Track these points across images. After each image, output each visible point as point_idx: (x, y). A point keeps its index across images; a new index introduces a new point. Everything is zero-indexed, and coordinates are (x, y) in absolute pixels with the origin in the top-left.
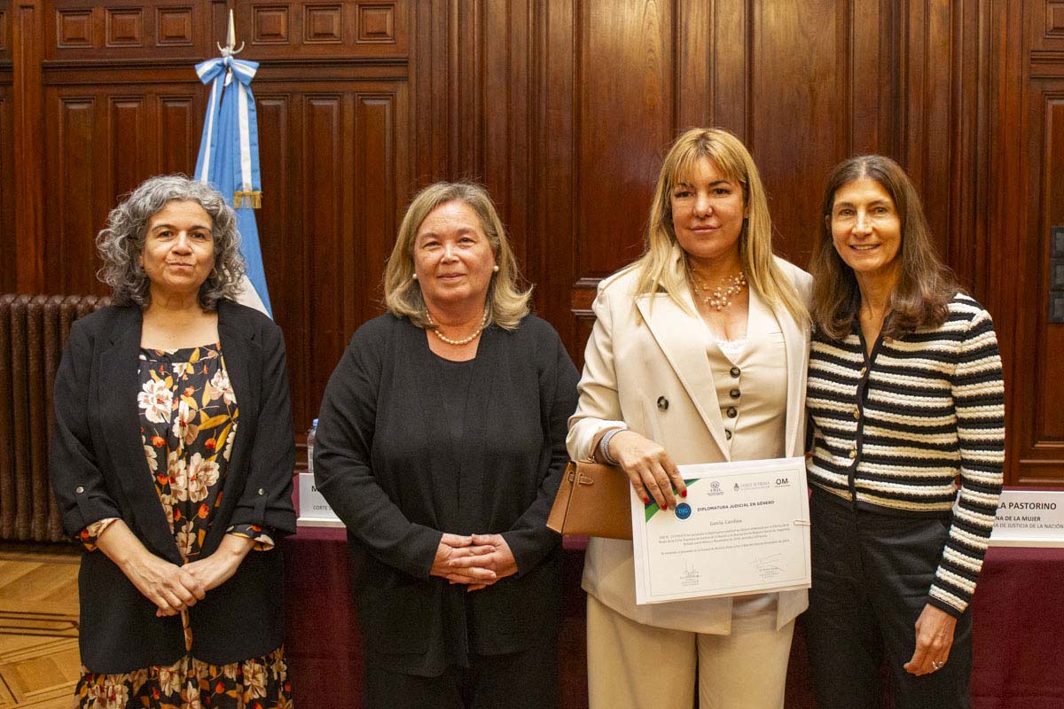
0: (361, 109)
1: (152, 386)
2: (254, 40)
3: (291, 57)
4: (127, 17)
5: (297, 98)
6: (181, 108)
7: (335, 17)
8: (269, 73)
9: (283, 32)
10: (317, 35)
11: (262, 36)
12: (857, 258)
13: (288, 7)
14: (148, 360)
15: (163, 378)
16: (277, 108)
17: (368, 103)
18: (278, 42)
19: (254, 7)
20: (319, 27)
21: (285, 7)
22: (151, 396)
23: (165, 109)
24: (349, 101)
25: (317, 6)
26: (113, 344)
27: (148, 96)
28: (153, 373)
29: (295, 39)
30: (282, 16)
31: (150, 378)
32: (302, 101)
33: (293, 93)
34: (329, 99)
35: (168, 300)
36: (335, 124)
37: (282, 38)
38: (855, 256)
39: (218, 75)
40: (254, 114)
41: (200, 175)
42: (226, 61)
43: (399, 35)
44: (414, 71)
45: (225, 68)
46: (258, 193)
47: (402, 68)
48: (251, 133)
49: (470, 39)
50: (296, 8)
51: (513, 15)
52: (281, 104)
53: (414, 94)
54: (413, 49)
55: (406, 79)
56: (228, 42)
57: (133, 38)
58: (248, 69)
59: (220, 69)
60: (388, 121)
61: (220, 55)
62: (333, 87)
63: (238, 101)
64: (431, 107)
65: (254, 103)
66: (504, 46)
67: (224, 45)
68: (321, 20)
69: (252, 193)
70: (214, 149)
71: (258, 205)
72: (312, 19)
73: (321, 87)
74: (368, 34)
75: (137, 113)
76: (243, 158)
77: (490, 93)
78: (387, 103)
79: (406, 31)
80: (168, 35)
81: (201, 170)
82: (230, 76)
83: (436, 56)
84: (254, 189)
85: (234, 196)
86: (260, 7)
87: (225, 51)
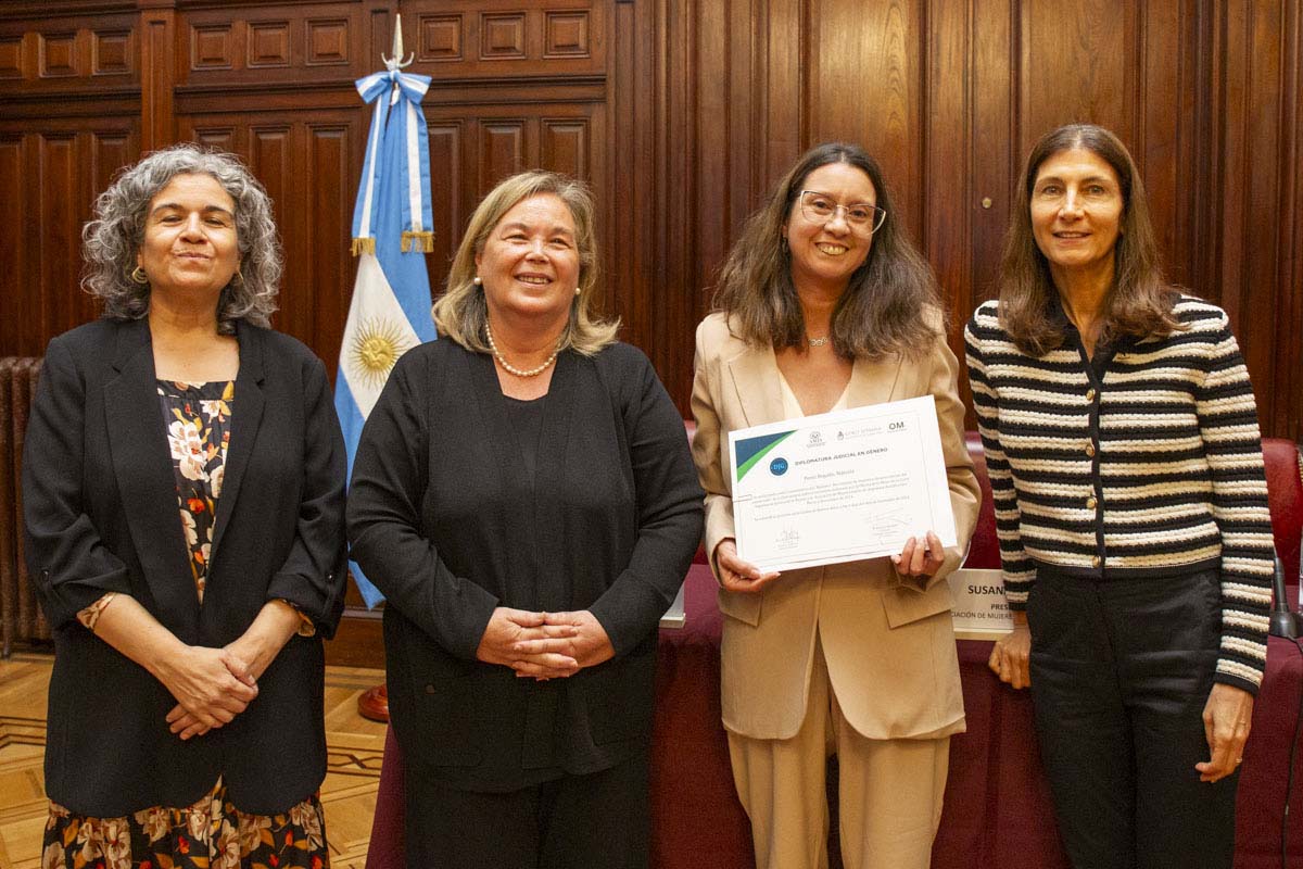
0: (549, 140)
1: (181, 430)
2: (421, 57)
3: (465, 75)
4: (271, 32)
5: (474, 122)
6: (334, 138)
7: (517, 25)
8: (440, 96)
9: (455, 47)
10: (496, 49)
11: (433, 50)
12: (1062, 248)
13: (460, 16)
14: (167, 395)
15: (191, 419)
16: (448, 137)
17: (556, 130)
18: (447, 58)
19: (422, 18)
20: (498, 39)
21: (452, 16)
22: (182, 443)
23: (315, 141)
24: (534, 131)
25: (494, 15)
26: (118, 371)
27: (296, 125)
28: (177, 412)
29: (469, 54)
30: (454, 25)
31: (175, 419)
32: (477, 128)
33: (467, 120)
34: (510, 126)
35: (178, 313)
36: (517, 156)
37: (454, 53)
38: (1058, 245)
39: (383, 93)
40: (426, 139)
41: (361, 212)
42: (392, 75)
43: (593, 47)
44: (612, 90)
45: (391, 84)
46: (430, 233)
47: (597, 88)
48: (422, 162)
49: (682, 51)
50: (471, 18)
51: (732, 21)
52: (453, 132)
53: (612, 119)
54: (612, 64)
55: (603, 100)
56: (394, 53)
57: (279, 57)
58: (419, 85)
59: (385, 84)
60: (581, 151)
61: (385, 69)
62: (515, 111)
63: (406, 124)
64: (634, 133)
65: (425, 126)
66: (722, 58)
67: (389, 56)
68: (500, 32)
69: (422, 234)
70: (378, 181)
71: (430, 249)
72: (489, 32)
73: (501, 111)
74: (557, 46)
75: (283, 146)
76: (412, 190)
77: (706, 116)
78: (580, 130)
79: (603, 44)
80: (319, 52)
81: (362, 206)
82: (396, 93)
83: (640, 73)
84: (425, 229)
85: (402, 236)
86: (428, 18)
87: (391, 64)
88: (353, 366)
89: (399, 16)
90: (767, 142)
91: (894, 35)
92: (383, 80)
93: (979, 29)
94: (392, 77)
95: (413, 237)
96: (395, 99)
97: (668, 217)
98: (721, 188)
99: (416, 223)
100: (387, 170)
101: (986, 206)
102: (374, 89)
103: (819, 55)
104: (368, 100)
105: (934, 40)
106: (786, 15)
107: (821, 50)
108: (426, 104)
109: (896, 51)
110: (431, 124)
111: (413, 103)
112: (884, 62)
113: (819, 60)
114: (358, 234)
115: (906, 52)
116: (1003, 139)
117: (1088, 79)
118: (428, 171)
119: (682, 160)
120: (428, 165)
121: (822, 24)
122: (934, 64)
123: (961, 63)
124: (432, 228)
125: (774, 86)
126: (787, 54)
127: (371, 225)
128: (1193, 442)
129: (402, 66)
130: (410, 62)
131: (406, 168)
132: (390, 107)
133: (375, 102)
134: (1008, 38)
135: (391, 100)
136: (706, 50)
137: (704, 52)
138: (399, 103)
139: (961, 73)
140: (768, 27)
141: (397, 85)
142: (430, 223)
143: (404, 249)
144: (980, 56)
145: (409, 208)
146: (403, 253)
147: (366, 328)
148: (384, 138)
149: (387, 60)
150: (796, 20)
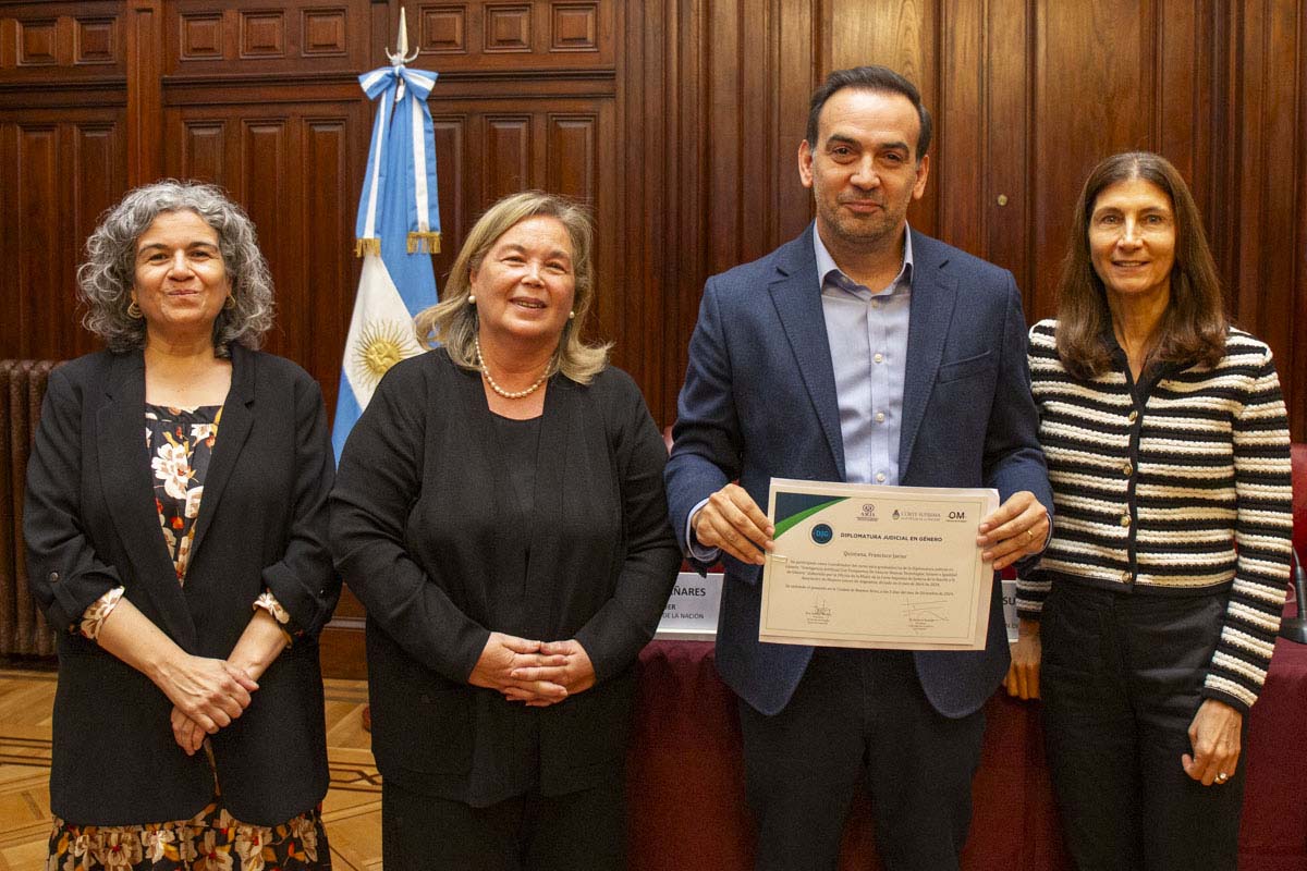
0: (554, 133)
1: (170, 451)
2: (426, 50)
3: (469, 69)
4: (266, 22)
5: (479, 117)
6: (332, 132)
7: (523, 19)
9: (458, 40)
10: (501, 42)
11: (434, 43)
12: (1120, 277)
13: (464, 7)
14: (159, 420)
15: (180, 442)
16: (451, 133)
17: (564, 125)
18: (451, 50)
19: (423, 8)
20: (503, 31)
21: (459, 7)
22: (169, 463)
23: (312, 135)
24: (540, 124)
25: (498, 6)
26: (110, 397)
27: (291, 117)
28: (168, 435)
29: (473, 46)
30: (458, 18)
31: (166, 442)
32: (481, 123)
33: (471, 114)
34: (515, 121)
36: (523, 151)
37: (457, 45)
38: (1118, 274)
39: (387, 89)
40: (432, 137)
41: (366, 212)
42: (397, 70)
43: (602, 41)
44: (622, 85)
45: (396, 79)
46: (438, 234)
47: (607, 83)
48: (428, 160)
49: (694, 45)
50: (474, 9)
51: (746, 15)
52: (456, 127)
53: (622, 114)
54: (621, 59)
55: (612, 95)
56: (398, 48)
57: (273, 47)
58: (425, 81)
59: (390, 79)
60: (589, 148)
61: (388, 63)
62: (520, 106)
63: (411, 121)
64: (643, 130)
65: (431, 123)
66: (735, 53)
67: (394, 51)
68: (504, 23)
69: (429, 234)
70: (383, 179)
71: (437, 250)
72: (494, 23)
73: (507, 106)
74: (564, 40)
75: (278, 140)
76: (418, 191)
77: (718, 112)
78: (588, 125)
79: (613, 37)
80: (316, 42)
81: (367, 206)
82: (401, 89)
83: (650, 67)
84: (432, 230)
85: (408, 237)
86: (429, 9)
87: (394, 59)
88: (358, 370)
89: (403, 10)
90: (779, 135)
91: (908, 29)
92: (388, 75)
93: (995, 23)
94: (397, 72)
95: (419, 237)
96: (400, 95)
97: (679, 215)
98: (733, 188)
99: (423, 223)
100: (392, 170)
101: (1002, 204)
102: (378, 84)
103: (831, 49)
104: (372, 96)
105: (949, 34)
106: (797, 7)
107: (834, 42)
108: (432, 99)
109: (911, 46)
110: (437, 118)
111: (419, 100)
112: (897, 57)
113: (831, 53)
114: (363, 234)
115: (921, 46)
116: (1018, 136)
117: (1105, 73)
118: (434, 169)
119: (693, 158)
120: (434, 163)
121: (835, 16)
122: (949, 57)
123: (976, 59)
124: (439, 228)
125: (785, 80)
126: (799, 46)
127: (376, 225)
128: (1225, 472)
129: (407, 61)
130: (415, 57)
131: (412, 167)
132: (395, 103)
133: (379, 97)
134: (1024, 34)
135: (396, 97)
136: (719, 46)
137: (716, 47)
138: (404, 99)
139: (976, 69)
140: (780, 20)
141: (402, 81)
142: (437, 223)
143: (410, 249)
144: (995, 50)
145: (415, 207)
146: (409, 254)
147: (371, 331)
148: (390, 135)
149: (392, 55)
150: (809, 12)
